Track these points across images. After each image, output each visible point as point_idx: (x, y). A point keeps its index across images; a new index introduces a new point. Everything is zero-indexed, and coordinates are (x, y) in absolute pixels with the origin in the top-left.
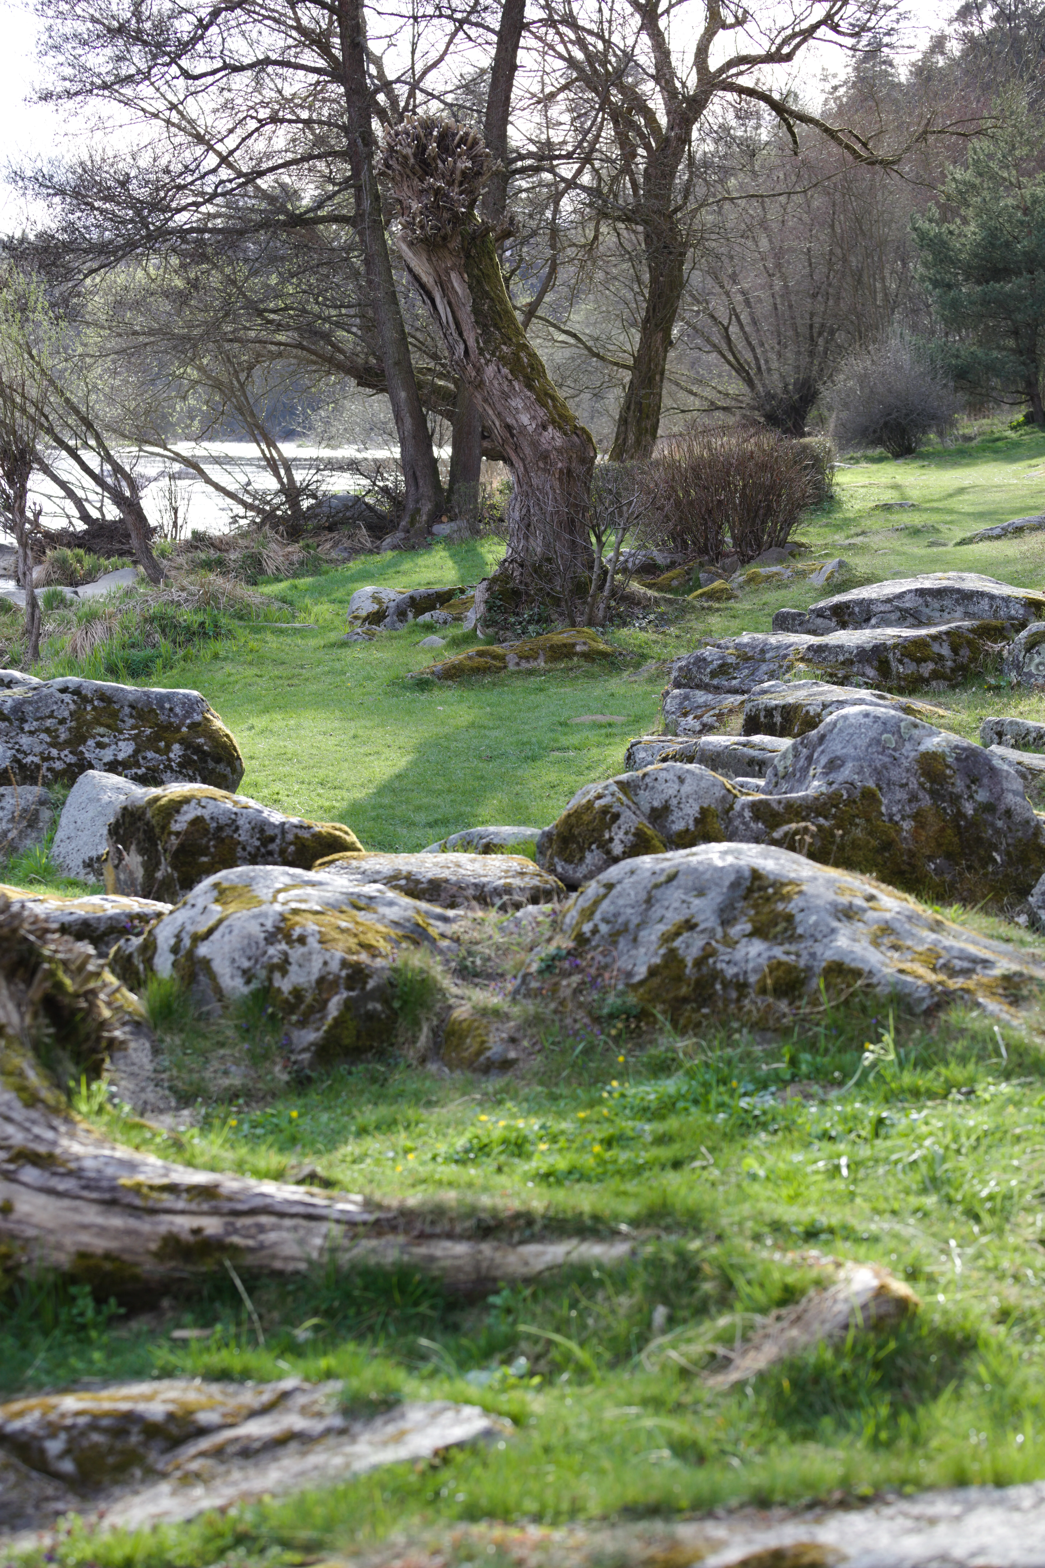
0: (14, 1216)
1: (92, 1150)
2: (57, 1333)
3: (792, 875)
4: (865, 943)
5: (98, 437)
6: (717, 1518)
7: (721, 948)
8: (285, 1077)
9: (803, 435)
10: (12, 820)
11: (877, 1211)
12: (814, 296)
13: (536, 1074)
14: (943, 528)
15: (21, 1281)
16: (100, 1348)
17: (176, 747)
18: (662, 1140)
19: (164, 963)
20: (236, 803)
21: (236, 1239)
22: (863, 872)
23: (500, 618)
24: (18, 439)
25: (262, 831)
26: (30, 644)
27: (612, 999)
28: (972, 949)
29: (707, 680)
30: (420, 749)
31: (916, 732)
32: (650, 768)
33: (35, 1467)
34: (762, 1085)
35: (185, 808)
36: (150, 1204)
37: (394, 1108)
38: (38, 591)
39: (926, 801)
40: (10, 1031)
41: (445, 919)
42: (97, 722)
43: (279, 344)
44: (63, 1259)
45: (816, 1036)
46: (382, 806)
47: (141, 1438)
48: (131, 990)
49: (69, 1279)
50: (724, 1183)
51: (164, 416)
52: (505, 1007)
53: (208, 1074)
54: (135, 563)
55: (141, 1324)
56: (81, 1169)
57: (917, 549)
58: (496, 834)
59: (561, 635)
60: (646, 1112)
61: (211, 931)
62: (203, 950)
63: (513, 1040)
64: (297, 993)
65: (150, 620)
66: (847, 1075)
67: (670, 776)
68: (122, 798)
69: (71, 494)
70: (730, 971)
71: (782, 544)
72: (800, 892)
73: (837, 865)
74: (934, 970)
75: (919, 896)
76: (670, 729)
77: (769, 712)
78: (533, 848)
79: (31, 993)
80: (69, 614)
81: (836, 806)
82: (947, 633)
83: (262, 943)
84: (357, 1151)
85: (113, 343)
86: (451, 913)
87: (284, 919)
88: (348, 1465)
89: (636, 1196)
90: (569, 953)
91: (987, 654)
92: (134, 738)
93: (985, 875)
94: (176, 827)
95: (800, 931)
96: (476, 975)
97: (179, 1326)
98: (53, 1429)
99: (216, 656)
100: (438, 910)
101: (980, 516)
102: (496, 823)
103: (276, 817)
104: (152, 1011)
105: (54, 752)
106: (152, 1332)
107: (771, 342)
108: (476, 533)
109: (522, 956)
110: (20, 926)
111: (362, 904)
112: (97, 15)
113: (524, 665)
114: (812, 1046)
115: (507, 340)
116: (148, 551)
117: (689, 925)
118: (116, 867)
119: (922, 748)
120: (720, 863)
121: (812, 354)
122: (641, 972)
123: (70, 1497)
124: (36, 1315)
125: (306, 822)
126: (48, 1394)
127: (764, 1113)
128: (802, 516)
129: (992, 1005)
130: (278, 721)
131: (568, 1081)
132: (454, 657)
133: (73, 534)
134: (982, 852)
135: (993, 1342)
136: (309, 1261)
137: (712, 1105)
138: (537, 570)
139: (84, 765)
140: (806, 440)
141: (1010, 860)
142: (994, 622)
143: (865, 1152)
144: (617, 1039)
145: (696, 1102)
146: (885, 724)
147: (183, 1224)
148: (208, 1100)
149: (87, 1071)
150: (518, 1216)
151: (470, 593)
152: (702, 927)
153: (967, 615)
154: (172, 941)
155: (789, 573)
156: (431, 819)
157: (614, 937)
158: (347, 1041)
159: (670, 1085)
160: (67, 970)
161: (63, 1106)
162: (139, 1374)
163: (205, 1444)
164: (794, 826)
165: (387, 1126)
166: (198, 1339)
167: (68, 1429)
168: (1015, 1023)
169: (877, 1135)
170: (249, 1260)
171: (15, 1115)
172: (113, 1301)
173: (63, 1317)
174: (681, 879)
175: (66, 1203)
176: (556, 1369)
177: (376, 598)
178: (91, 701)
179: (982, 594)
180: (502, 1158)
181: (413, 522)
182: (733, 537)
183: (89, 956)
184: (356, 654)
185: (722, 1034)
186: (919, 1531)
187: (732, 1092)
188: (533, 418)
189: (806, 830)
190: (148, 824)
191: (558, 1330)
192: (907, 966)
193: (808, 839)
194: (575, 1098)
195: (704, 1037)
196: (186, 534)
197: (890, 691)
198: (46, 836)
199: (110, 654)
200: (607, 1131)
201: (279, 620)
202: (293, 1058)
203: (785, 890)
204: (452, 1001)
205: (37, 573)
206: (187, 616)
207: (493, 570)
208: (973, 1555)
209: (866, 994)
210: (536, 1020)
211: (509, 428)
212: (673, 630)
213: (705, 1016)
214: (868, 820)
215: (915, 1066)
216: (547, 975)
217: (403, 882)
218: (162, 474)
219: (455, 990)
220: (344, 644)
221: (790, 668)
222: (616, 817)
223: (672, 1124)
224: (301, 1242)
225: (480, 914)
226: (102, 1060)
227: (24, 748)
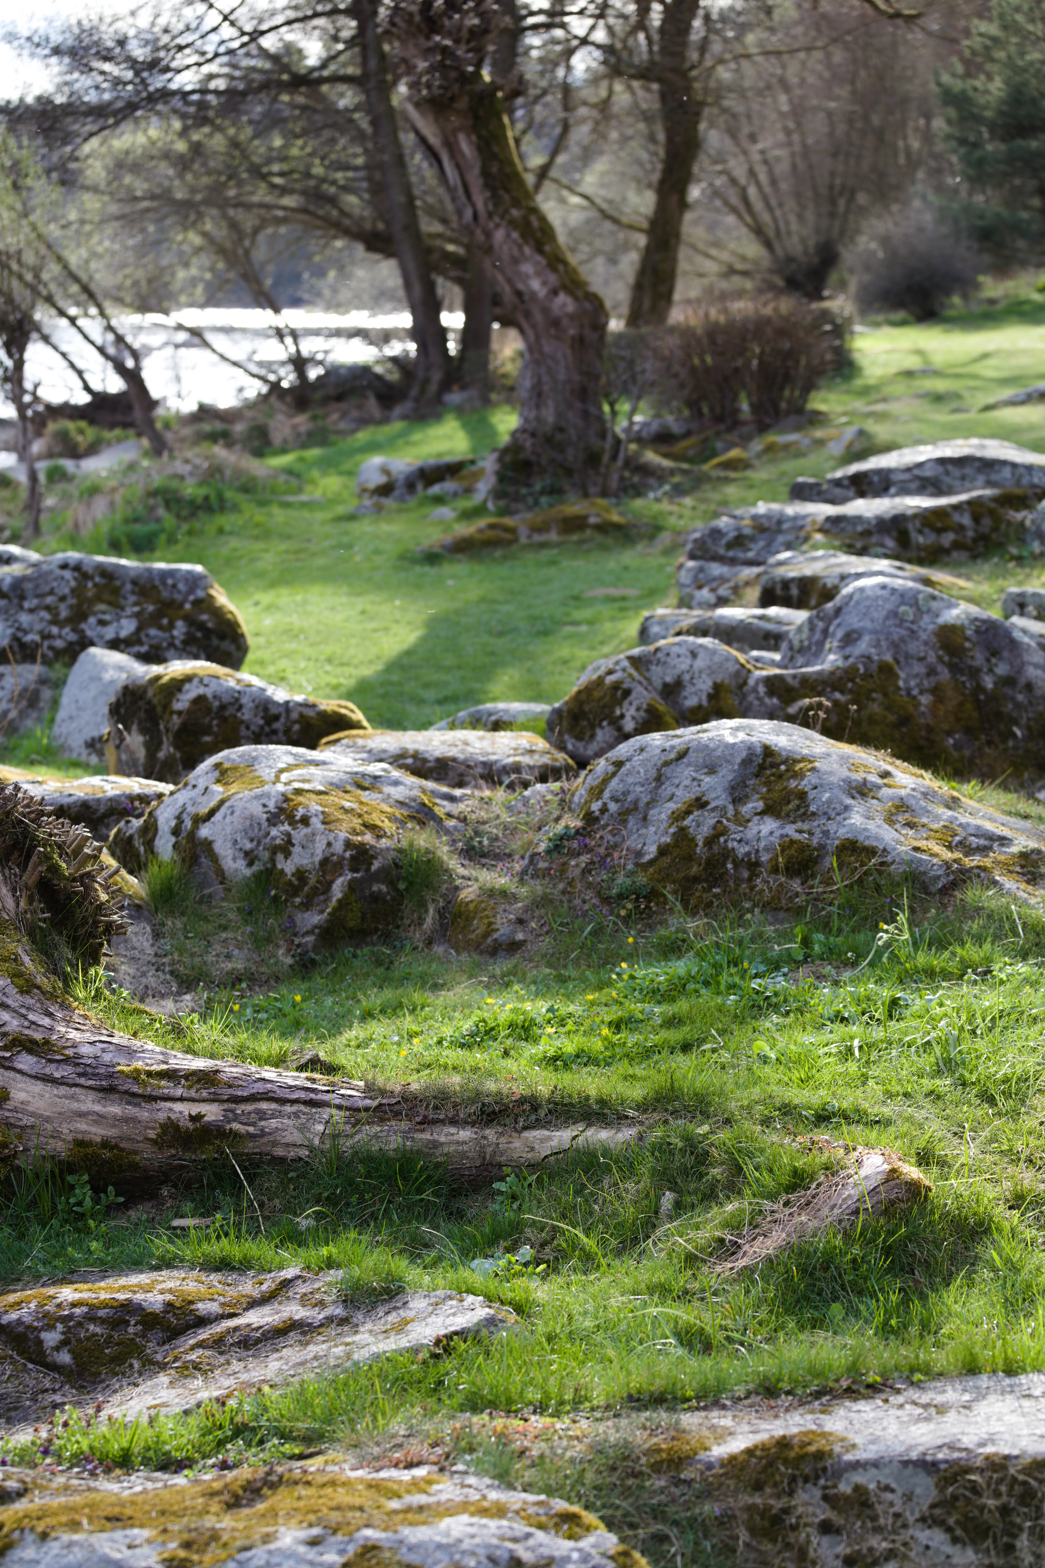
0: (10, 1105)
1: (88, 1036)
2: (54, 1222)
3: (805, 751)
4: (879, 821)
5: (99, 306)
6: (724, 1407)
7: (732, 827)
8: (289, 961)
9: (821, 298)
10: (11, 700)
11: (890, 1095)
12: (835, 155)
13: (544, 956)
14: (966, 394)
15: (18, 1170)
16: (98, 1238)
17: (180, 624)
18: (672, 1022)
19: (165, 845)
20: (239, 681)
21: (236, 1126)
22: (877, 748)
23: (511, 489)
24: (16, 308)
25: (266, 709)
26: (31, 520)
27: (621, 879)
28: (989, 826)
29: (722, 551)
30: (432, 624)
31: (934, 605)
32: (662, 643)
33: (31, 1360)
34: (775, 966)
35: (187, 686)
36: (148, 1091)
37: (400, 991)
38: (38, 465)
39: (945, 674)
40: (4, 915)
41: (452, 799)
42: (98, 599)
43: (284, 208)
44: (60, 1147)
45: (829, 915)
46: (391, 683)
47: (139, 1328)
48: (131, 872)
49: (67, 1167)
50: (734, 1067)
51: (166, 284)
52: (513, 888)
53: (210, 958)
54: (138, 435)
55: (139, 1213)
56: (78, 1056)
57: (942, 416)
58: (506, 711)
59: (574, 507)
60: (656, 994)
61: (212, 813)
62: (204, 832)
63: (520, 922)
64: (301, 874)
65: (154, 494)
66: (860, 956)
67: (683, 651)
68: (124, 676)
69: (72, 365)
70: (742, 850)
71: (800, 410)
72: (813, 769)
73: (851, 741)
74: (950, 847)
75: (936, 773)
76: (685, 602)
77: (786, 583)
78: (543, 725)
79: (24, 878)
80: (70, 488)
81: (852, 680)
82: (969, 503)
83: (265, 824)
84: (362, 1035)
85: (114, 209)
86: (458, 792)
87: (287, 800)
88: (348, 1355)
89: (644, 1079)
90: (577, 832)
91: (1009, 523)
92: (137, 615)
93: (1005, 750)
94: (178, 706)
95: (813, 808)
96: (484, 855)
97: (179, 1215)
98: (49, 1321)
99: (221, 531)
100: (445, 789)
101: (1005, 382)
102: (507, 699)
103: (280, 695)
104: (153, 894)
105: (55, 630)
106: (150, 1221)
107: (791, 204)
108: (486, 402)
109: (530, 836)
110: (14, 808)
111: (366, 784)
113: (537, 538)
114: (826, 926)
115: (516, 203)
116: (151, 423)
117: (700, 803)
118: (118, 747)
119: (941, 620)
120: (731, 740)
121: (832, 215)
122: (651, 851)
123: (66, 1388)
124: (33, 1204)
125: (312, 699)
126: (44, 1285)
127: (776, 994)
128: (822, 382)
129: (1009, 883)
130: (285, 596)
131: (576, 962)
132: (465, 529)
133: (76, 407)
134: (1002, 727)
135: (1006, 1225)
136: (311, 1148)
137: (722, 987)
138: (549, 440)
139: (85, 643)
140: (826, 304)
141: (1031, 735)
142: (1017, 491)
143: (878, 1033)
144: (626, 920)
145: (706, 984)
146: (902, 596)
147: (183, 1110)
148: (210, 984)
149: (84, 956)
150: (523, 1100)
151: (481, 464)
152: (713, 805)
153: (989, 484)
154: (173, 823)
155: (806, 441)
156: (440, 696)
157: (623, 816)
158: (351, 924)
159: (680, 967)
160: (62, 854)
161: (59, 992)
162: (137, 1264)
163: (204, 1334)
164: (807, 701)
165: (392, 1010)
166: (197, 1228)
167: (65, 1319)
168: (1032, 901)
169: (891, 1017)
170: (250, 1147)
171: (10, 1002)
172: (110, 1190)
173: (60, 1207)
174: (692, 756)
175: (63, 1090)
176: (562, 1256)
177: (385, 471)
178: (92, 578)
179: (1004, 463)
180: (509, 1042)
181: (423, 391)
182: (752, 405)
183: (86, 839)
184: (365, 527)
185: (734, 914)
186: (928, 1419)
187: (743, 974)
188: (544, 283)
189: (820, 706)
190: (149, 702)
191: (564, 1217)
192: (922, 844)
193: (822, 714)
194: (584, 980)
195: (715, 917)
197: (910, 561)
198: (47, 715)
199: (113, 529)
200: (613, 1014)
201: (288, 492)
202: (297, 941)
203: (798, 767)
204: (458, 882)
205: (38, 446)
206: (190, 489)
207: (504, 439)
208: (982, 1444)
209: (880, 873)
210: (542, 902)
211: (519, 294)
212: (688, 501)
213: (716, 896)
214: (886, 695)
215: (930, 946)
216: (555, 855)
217: (410, 761)
219: (461, 871)
220: (351, 517)
221: (807, 539)
222: (627, 693)
223: (682, 1006)
224: (302, 1129)
225: (487, 793)
226: (101, 945)
227: (25, 626)
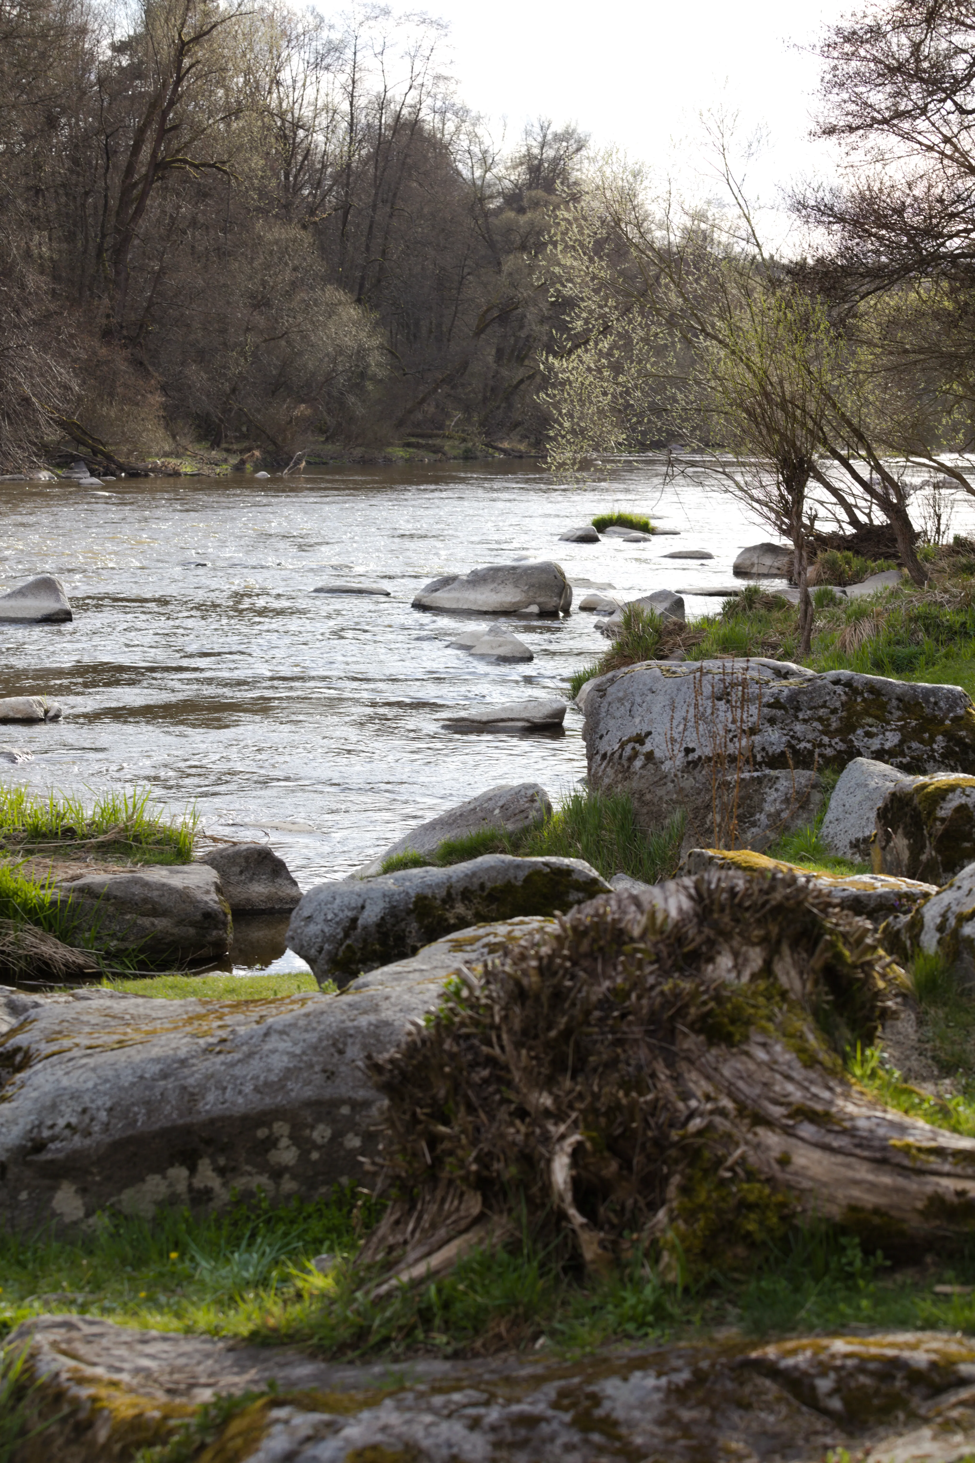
0: (791, 1168)
1: (865, 1111)
2: (827, 1279)
5: (869, 448)
10: (787, 801)
15: (796, 1229)
16: (867, 1297)
17: (940, 738)
19: (930, 940)
24: (798, 450)
26: (803, 639)
33: (805, 1403)
35: (950, 796)
36: (918, 1165)
38: (810, 589)
40: (792, 996)
42: (867, 713)
44: (835, 1211)
47: (905, 1383)
48: (900, 964)
49: (840, 1229)
51: (931, 429)
53: (969, 1047)
54: (900, 565)
55: (905, 1277)
56: (855, 1128)
62: (968, 930)
65: (915, 619)
68: (890, 784)
69: (842, 501)
79: (812, 962)
80: (838, 611)
85: (885, 361)
92: (901, 729)
94: (941, 813)
97: (941, 1281)
98: (824, 1368)
104: (918, 984)
105: (826, 740)
106: (915, 1284)
110: (805, 899)
112: (879, 55)
116: (913, 554)
118: (884, 848)
123: (837, 1432)
124: (808, 1261)
126: (818, 1336)
133: (843, 538)
139: (853, 753)
147: (949, 1185)
148: (969, 1071)
149: (861, 1037)
154: (938, 920)
160: (846, 942)
161: (839, 1069)
162: (903, 1324)
163: (966, 1394)
166: (960, 1295)
167: (837, 1369)
171: (794, 1074)
172: (879, 1253)
173: (833, 1265)
175: (840, 1159)
178: (861, 693)
183: (868, 930)
190: (915, 809)
196: (948, 539)
198: (817, 817)
199: (876, 650)
205: (811, 572)
206: (949, 616)
218: (925, 483)
226: (876, 1028)
227: (799, 734)
